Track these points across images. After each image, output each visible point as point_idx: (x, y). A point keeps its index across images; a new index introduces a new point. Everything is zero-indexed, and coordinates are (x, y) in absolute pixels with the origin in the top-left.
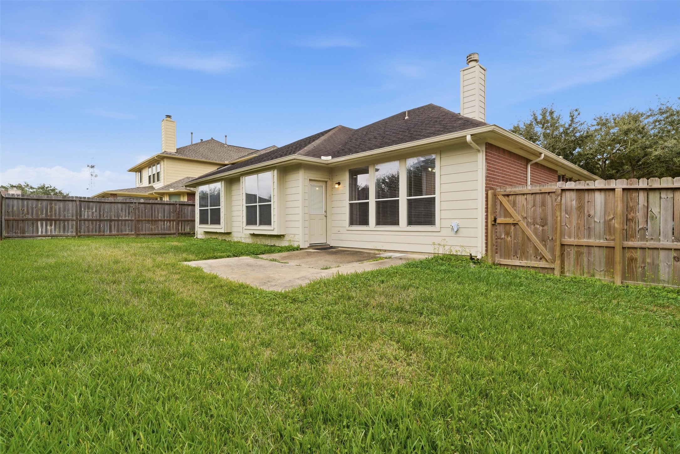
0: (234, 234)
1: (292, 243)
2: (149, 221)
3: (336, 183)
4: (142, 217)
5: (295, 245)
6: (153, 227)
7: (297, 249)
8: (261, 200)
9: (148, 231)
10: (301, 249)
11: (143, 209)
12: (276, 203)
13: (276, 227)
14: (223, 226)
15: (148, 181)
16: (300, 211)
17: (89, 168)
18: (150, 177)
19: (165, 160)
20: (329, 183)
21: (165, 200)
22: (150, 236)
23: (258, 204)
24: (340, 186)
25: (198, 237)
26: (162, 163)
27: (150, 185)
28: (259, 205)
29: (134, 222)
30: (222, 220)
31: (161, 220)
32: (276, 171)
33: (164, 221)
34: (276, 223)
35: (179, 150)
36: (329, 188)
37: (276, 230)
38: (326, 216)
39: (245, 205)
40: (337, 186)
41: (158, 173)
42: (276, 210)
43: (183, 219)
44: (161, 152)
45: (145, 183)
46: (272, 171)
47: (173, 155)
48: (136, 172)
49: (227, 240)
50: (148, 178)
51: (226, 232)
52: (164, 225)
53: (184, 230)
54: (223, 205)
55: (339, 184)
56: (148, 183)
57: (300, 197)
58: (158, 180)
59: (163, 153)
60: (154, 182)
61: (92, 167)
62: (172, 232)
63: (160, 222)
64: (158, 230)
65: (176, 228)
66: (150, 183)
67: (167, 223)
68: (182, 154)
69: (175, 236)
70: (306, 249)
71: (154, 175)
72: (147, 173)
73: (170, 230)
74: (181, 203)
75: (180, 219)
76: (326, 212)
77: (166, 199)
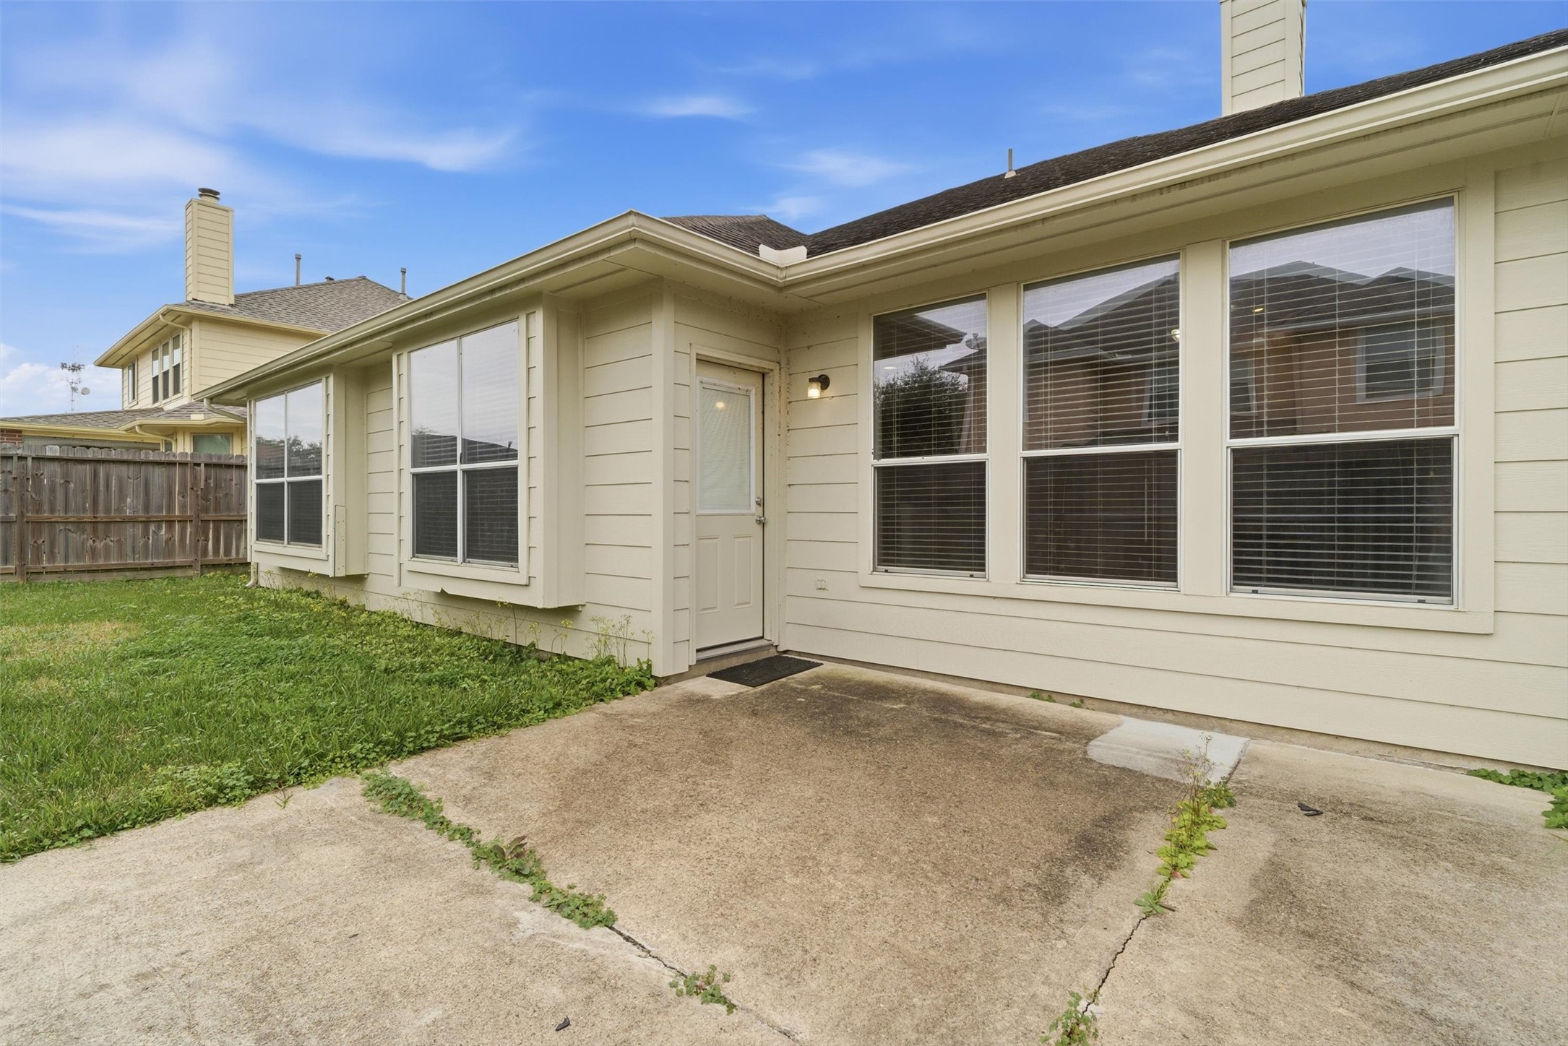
0: (373, 584)
1: (615, 651)
2: (79, 523)
3: (812, 380)
4: (52, 510)
5: (631, 658)
6: (100, 545)
7: (642, 686)
8: (475, 450)
9: (79, 558)
10: (659, 682)
11: (59, 481)
12: (538, 465)
13: (537, 569)
14: (331, 553)
15: (150, 392)
16: (653, 499)
17: (65, 370)
18: (155, 379)
19: (195, 326)
20: (775, 381)
21: (180, 450)
22: (86, 578)
23: (458, 467)
24: (828, 392)
25: (262, 583)
26: (186, 338)
27: (156, 405)
28: (464, 472)
29: (15, 528)
30: (327, 529)
31: (133, 521)
32: (538, 320)
33: (147, 523)
34: (538, 555)
35: (241, 301)
36: (774, 403)
37: (538, 584)
38: (762, 523)
39: (409, 470)
40: (814, 392)
41: (177, 368)
42: (538, 495)
43: (223, 516)
44: (182, 301)
45: (145, 401)
46: (523, 319)
47: (223, 310)
48: (123, 367)
49: (352, 602)
50: (150, 384)
51: (341, 574)
52: (146, 535)
53: (228, 552)
54: (331, 472)
55: (824, 382)
56: (151, 399)
57: (654, 436)
58: (177, 390)
59: (189, 303)
60: (166, 396)
61: (75, 368)
62: (179, 560)
63: (129, 526)
64: (121, 554)
65: (195, 548)
66: (156, 399)
67: (159, 528)
68: (253, 311)
69: (190, 572)
70: (680, 677)
71: (166, 374)
72: (149, 369)
73: (170, 553)
74: (215, 461)
75: (211, 516)
76: (762, 503)
77: (183, 447)
